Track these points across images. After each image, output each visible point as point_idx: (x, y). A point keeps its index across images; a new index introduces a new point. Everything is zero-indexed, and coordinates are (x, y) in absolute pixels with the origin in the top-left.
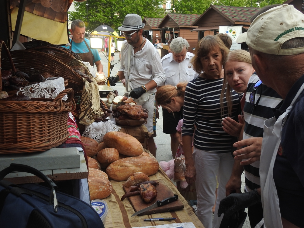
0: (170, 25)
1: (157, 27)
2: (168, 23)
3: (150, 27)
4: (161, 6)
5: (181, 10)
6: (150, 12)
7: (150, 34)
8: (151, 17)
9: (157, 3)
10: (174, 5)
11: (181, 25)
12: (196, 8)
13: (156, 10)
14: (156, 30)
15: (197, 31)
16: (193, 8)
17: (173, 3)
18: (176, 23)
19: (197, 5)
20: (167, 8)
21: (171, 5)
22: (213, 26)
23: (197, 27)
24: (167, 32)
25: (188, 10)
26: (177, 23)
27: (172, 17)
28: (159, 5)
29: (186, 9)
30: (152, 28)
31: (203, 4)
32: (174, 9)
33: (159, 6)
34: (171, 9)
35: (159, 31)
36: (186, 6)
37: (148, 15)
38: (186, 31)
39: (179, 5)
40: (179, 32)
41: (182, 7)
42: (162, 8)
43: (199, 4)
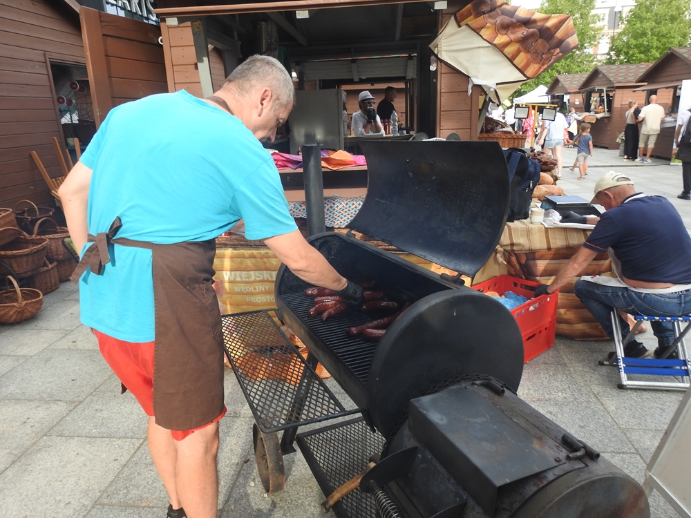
0: (599, 83)
1: (578, 87)
2: (597, 80)
3: (565, 89)
4: (589, 50)
5: (626, 54)
6: (568, 62)
7: (565, 101)
8: (569, 72)
9: (582, 45)
10: (613, 46)
11: (618, 82)
12: (657, 47)
13: (579, 57)
14: (575, 93)
15: (643, 91)
16: (652, 47)
17: (612, 43)
18: (610, 81)
19: (660, 42)
20: (599, 52)
21: (608, 46)
22: (672, 81)
23: (646, 83)
24: (593, 95)
25: (640, 53)
26: (611, 79)
27: (604, 71)
28: (585, 48)
29: (636, 51)
30: (569, 91)
31: (673, 38)
32: (612, 53)
33: (585, 50)
34: (608, 54)
35: (581, 95)
36: (636, 46)
37: (564, 68)
38: (626, 91)
39: (624, 46)
40: (614, 94)
41: (629, 47)
42: (592, 53)
43: (664, 40)
